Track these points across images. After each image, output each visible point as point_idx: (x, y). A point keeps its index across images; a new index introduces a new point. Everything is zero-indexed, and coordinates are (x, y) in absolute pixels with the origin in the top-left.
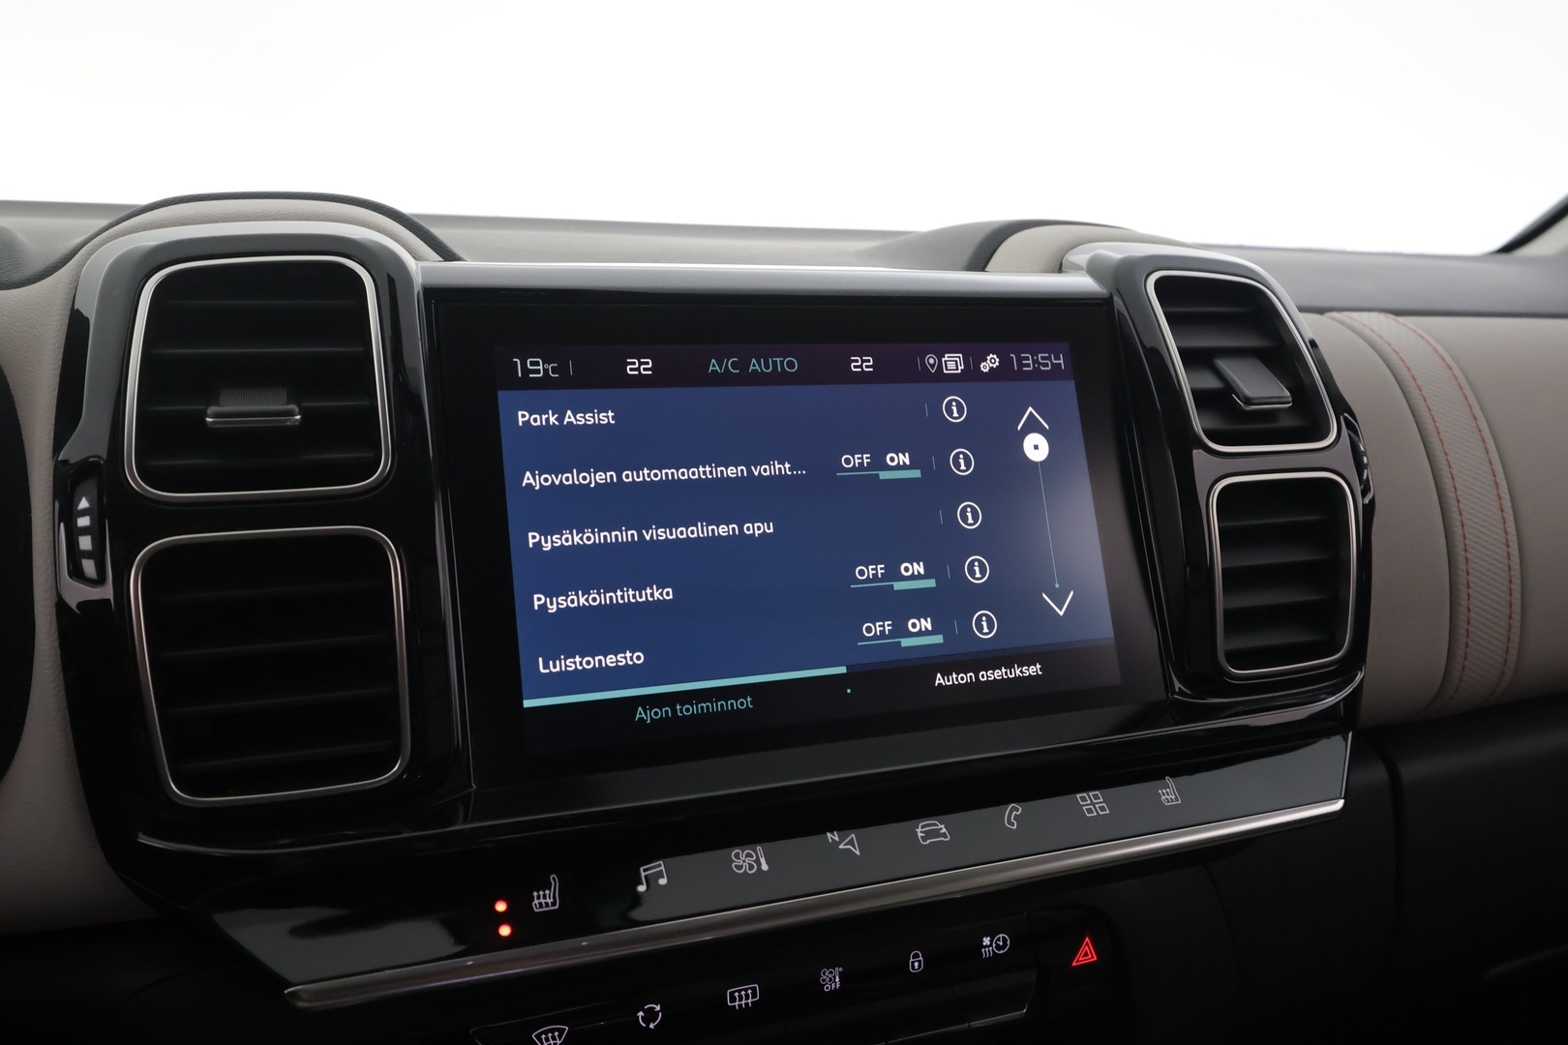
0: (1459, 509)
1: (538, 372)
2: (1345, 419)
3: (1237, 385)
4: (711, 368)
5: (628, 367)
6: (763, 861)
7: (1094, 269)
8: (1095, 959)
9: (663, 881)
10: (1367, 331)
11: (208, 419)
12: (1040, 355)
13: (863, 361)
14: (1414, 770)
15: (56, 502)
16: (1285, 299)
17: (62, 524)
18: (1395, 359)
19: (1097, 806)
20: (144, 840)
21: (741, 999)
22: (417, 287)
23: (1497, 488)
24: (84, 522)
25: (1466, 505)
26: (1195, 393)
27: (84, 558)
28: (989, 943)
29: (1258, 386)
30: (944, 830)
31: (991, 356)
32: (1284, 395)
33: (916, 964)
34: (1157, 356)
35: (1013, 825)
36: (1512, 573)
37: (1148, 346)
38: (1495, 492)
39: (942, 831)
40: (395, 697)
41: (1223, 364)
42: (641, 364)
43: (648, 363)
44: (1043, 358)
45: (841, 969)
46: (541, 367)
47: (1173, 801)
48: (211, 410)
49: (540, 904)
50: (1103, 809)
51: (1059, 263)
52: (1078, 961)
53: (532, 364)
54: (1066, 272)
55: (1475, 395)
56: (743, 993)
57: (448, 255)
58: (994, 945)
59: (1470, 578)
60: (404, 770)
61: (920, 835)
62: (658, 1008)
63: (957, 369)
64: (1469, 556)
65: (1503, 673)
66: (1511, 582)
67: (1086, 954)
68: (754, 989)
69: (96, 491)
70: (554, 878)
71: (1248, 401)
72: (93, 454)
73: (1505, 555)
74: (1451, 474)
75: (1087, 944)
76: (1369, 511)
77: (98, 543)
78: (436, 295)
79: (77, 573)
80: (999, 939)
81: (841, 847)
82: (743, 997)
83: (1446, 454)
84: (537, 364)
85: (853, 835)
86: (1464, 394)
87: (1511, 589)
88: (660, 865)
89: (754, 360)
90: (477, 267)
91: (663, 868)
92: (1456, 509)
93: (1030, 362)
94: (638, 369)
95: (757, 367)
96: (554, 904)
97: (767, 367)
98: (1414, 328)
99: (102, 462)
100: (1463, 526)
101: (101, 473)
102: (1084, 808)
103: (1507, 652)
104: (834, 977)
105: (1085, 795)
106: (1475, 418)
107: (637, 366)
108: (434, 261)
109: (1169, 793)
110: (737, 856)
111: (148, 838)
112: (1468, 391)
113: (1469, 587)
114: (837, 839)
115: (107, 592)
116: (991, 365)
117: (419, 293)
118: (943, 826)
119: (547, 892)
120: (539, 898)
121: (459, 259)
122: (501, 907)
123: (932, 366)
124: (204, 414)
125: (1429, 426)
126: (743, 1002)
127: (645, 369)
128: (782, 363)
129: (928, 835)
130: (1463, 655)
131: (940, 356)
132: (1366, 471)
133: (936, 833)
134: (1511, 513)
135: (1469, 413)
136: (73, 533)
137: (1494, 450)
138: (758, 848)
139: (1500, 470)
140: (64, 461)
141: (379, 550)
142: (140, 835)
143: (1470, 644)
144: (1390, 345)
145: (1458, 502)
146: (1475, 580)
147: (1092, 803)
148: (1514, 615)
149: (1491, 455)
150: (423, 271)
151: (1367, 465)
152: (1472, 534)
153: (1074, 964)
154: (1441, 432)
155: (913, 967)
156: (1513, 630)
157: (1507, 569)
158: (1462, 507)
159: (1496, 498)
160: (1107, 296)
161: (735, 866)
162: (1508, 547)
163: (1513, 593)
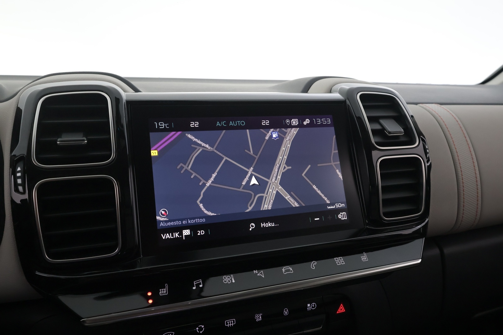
0: (460, 166)
1: (162, 126)
2: (422, 138)
3: (386, 127)
4: (217, 125)
5: (191, 125)
6: (233, 279)
7: (341, 92)
8: (344, 311)
9: (201, 286)
10: (430, 110)
11: (58, 143)
12: (323, 119)
13: (266, 122)
14: (448, 250)
15: (11, 169)
16: (402, 100)
17: (12, 176)
18: (439, 119)
19: (338, 260)
20: (37, 273)
21: (229, 324)
22: (124, 101)
23: (473, 160)
24: (19, 175)
25: (462, 165)
26: (372, 130)
27: (19, 186)
28: (309, 306)
29: (393, 128)
30: (291, 269)
31: (307, 119)
32: (401, 131)
33: (286, 313)
34: (360, 119)
35: (314, 268)
36: (478, 186)
37: (357, 116)
38: (472, 161)
39: (291, 270)
40: (116, 228)
41: (382, 121)
42: (195, 123)
43: (197, 123)
44: (324, 120)
45: (262, 314)
46: (163, 125)
47: (365, 260)
48: (59, 140)
49: (162, 293)
50: (343, 263)
51: (330, 90)
52: (339, 312)
53: (160, 124)
54: (332, 93)
55: (466, 130)
56: (230, 322)
57: (136, 90)
58: (311, 307)
59: (464, 188)
60: (120, 251)
61: (283, 271)
62: (203, 327)
63: (296, 124)
64: (463, 181)
65: (476, 219)
66: (477, 189)
67: (341, 310)
68: (234, 321)
69: (23, 165)
70: (166, 285)
71: (390, 133)
72: (22, 154)
73: (476, 181)
74: (458, 155)
75: (342, 306)
76: (429, 168)
77: (23, 181)
78: (131, 104)
79: (17, 190)
80: (313, 305)
81: (258, 275)
82: (230, 323)
83: (456, 149)
84: (162, 124)
85: (262, 271)
86: (462, 129)
87: (478, 192)
88: (200, 281)
89: (231, 122)
90: (146, 94)
92: (459, 166)
93: (320, 121)
94: (194, 125)
95: (232, 124)
96: (166, 293)
97: (235, 124)
98: (446, 109)
99: (25, 156)
100: (461, 172)
101: (25, 160)
102: (337, 262)
103: (477, 212)
104: (260, 317)
105: (337, 258)
106: (465, 137)
107: (194, 124)
108: (131, 93)
109: (364, 257)
110: (225, 278)
111: (39, 273)
112: (463, 129)
113: (464, 191)
114: (257, 272)
115: (26, 196)
116: (307, 122)
117: (125, 103)
118: (291, 268)
119: (164, 289)
120: (161, 291)
121: (140, 92)
122: (149, 294)
123: (288, 123)
124: (57, 141)
125: (451, 140)
126: (230, 325)
127: (196, 125)
128: (240, 123)
129: (286, 271)
130: (462, 213)
131: (291, 120)
132: (428, 155)
133: (289, 270)
134: (477, 167)
135: (464, 135)
136: (16, 178)
137: (472, 147)
138: (232, 275)
139: (473, 154)
140: (13, 155)
141: (111, 182)
142: (37, 272)
143: (465, 209)
144: (438, 114)
145: (460, 164)
146: (466, 189)
147: (339, 261)
148: (479, 200)
149: (471, 149)
150: (127, 96)
151: (428, 152)
152: (464, 174)
153: (337, 313)
154: (454, 142)
155: (285, 314)
156: (478, 205)
157: (476, 185)
158: (461, 165)
159: (472, 163)
160: (344, 100)
161: (224, 281)
162: (476, 178)
163: (478, 193)
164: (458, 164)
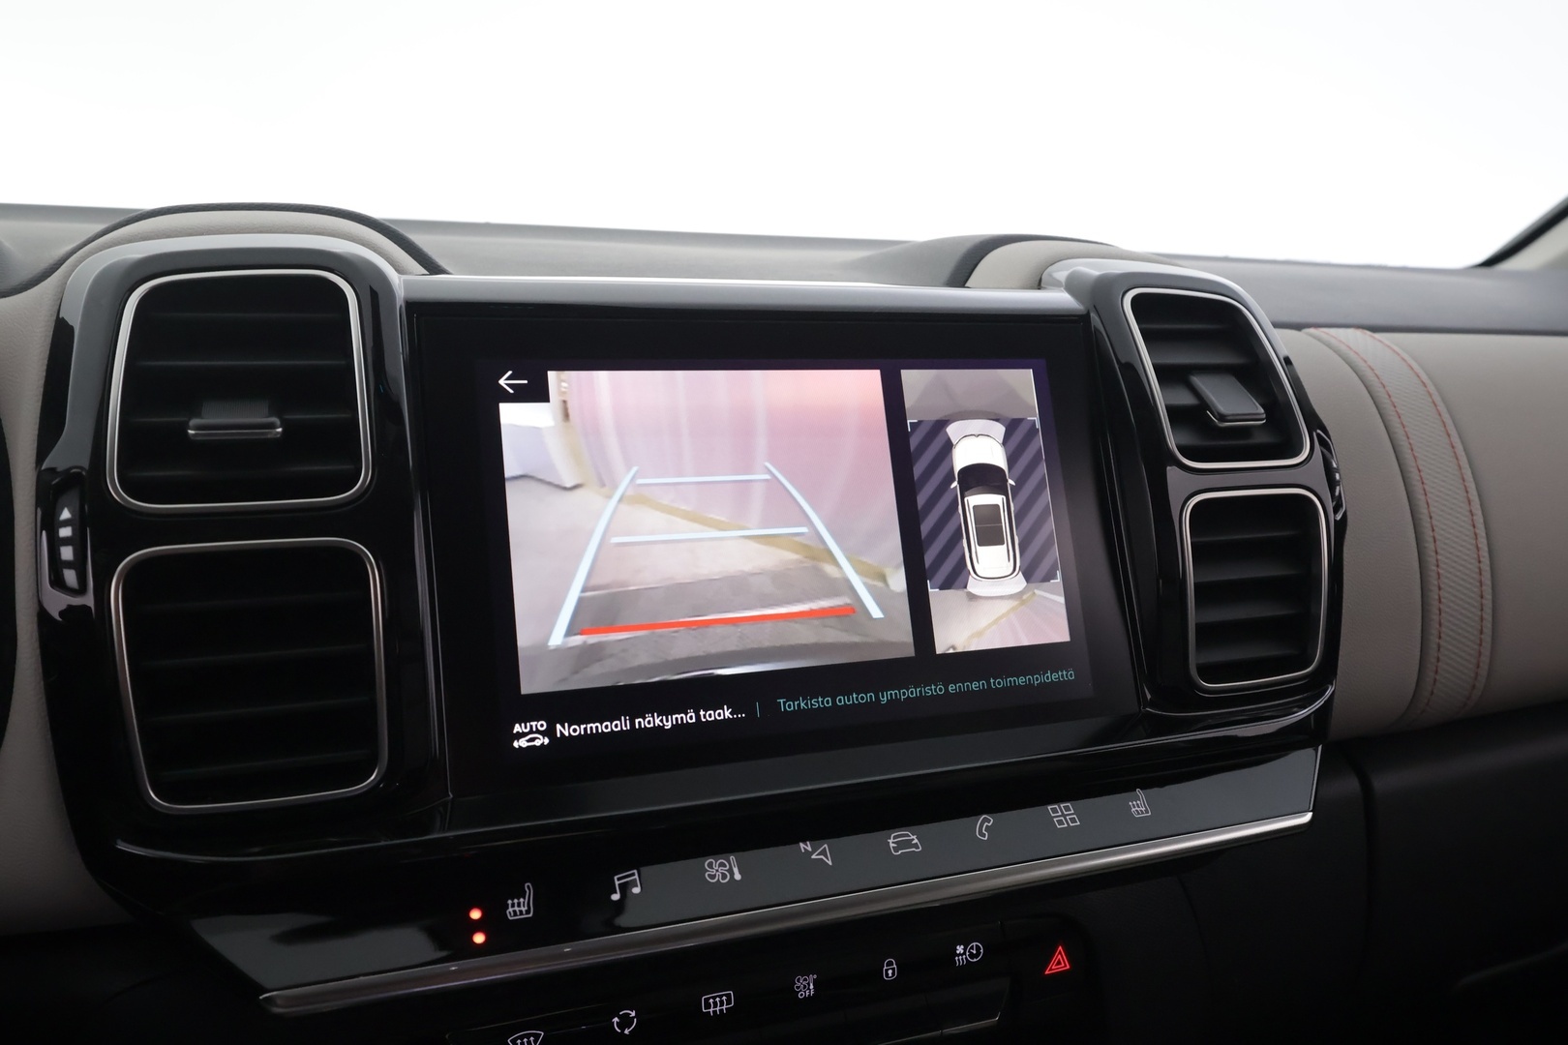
2: (1318, 435)
3: (1212, 401)
6: (736, 870)
7: (1072, 285)
8: (1068, 967)
9: (636, 890)
10: (1343, 348)
11: (190, 432)
14: (1385, 782)
15: (39, 510)
16: (1260, 315)
17: (44, 533)
19: (1060, 814)
20: (122, 846)
21: (715, 1005)
22: (400, 302)
24: (65, 532)
25: (1438, 521)
26: (1170, 409)
27: (66, 568)
28: (962, 951)
29: (1231, 402)
30: (916, 841)
32: (1258, 412)
33: (890, 972)
34: (1132, 371)
35: (984, 836)
36: (1484, 588)
37: (1123, 361)
39: (914, 842)
40: (372, 707)
41: (1197, 381)
45: (815, 976)
47: (1143, 813)
48: (194, 422)
49: (515, 912)
50: (1073, 820)
51: (1038, 279)
52: (1051, 969)
54: (1045, 288)
55: (1450, 412)
56: (718, 999)
57: (433, 268)
58: (967, 953)
59: (1442, 593)
60: (382, 779)
61: (892, 845)
62: (633, 1014)
64: (1440, 571)
65: (1474, 687)
66: (1482, 597)
67: (1059, 963)
68: (728, 996)
69: (78, 501)
70: (528, 887)
71: (1222, 418)
72: (76, 465)
73: (1477, 570)
74: (1424, 490)
75: (1060, 953)
76: (1340, 529)
77: (80, 554)
78: (420, 311)
79: (58, 582)
80: (972, 948)
81: (813, 857)
82: (718, 1003)
83: (1419, 471)
85: (826, 845)
86: (1438, 410)
88: (633, 874)
90: (462, 281)
91: (636, 877)
96: (528, 912)
98: (1390, 344)
99: (84, 473)
101: (84, 484)
102: (1055, 820)
103: (1478, 666)
104: (809, 984)
105: (1056, 806)
106: (1449, 435)
108: (418, 275)
109: (1139, 805)
110: (710, 865)
111: (125, 844)
112: (1442, 408)
113: (1440, 602)
114: (809, 849)
115: (87, 600)
117: (401, 307)
118: (914, 837)
119: (522, 900)
120: (513, 906)
121: (444, 272)
122: (476, 915)
124: (185, 426)
126: (718, 1009)
129: (900, 845)
130: (1435, 668)
132: (1338, 488)
133: (908, 844)
134: (1483, 529)
135: (1443, 429)
136: (55, 543)
137: (1468, 466)
138: (732, 858)
139: (1472, 486)
140: (47, 470)
141: (358, 560)
142: (119, 842)
143: (1442, 658)
144: (1365, 361)
145: (1431, 518)
146: (1447, 595)
147: (1063, 815)
148: (1485, 630)
149: (1463, 471)
150: (407, 284)
151: (1339, 481)
152: (1444, 549)
153: (1047, 972)
154: (1415, 448)
155: (887, 975)
156: (1483, 644)
157: (1478, 584)
158: (1435, 522)
159: (1468, 514)
160: (1085, 313)
161: (709, 875)
162: (1480, 562)
163: (1484, 608)
164: (1425, 518)
